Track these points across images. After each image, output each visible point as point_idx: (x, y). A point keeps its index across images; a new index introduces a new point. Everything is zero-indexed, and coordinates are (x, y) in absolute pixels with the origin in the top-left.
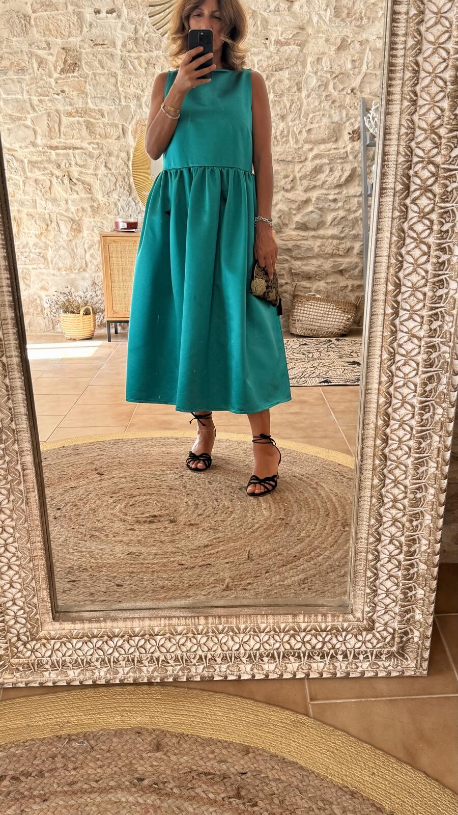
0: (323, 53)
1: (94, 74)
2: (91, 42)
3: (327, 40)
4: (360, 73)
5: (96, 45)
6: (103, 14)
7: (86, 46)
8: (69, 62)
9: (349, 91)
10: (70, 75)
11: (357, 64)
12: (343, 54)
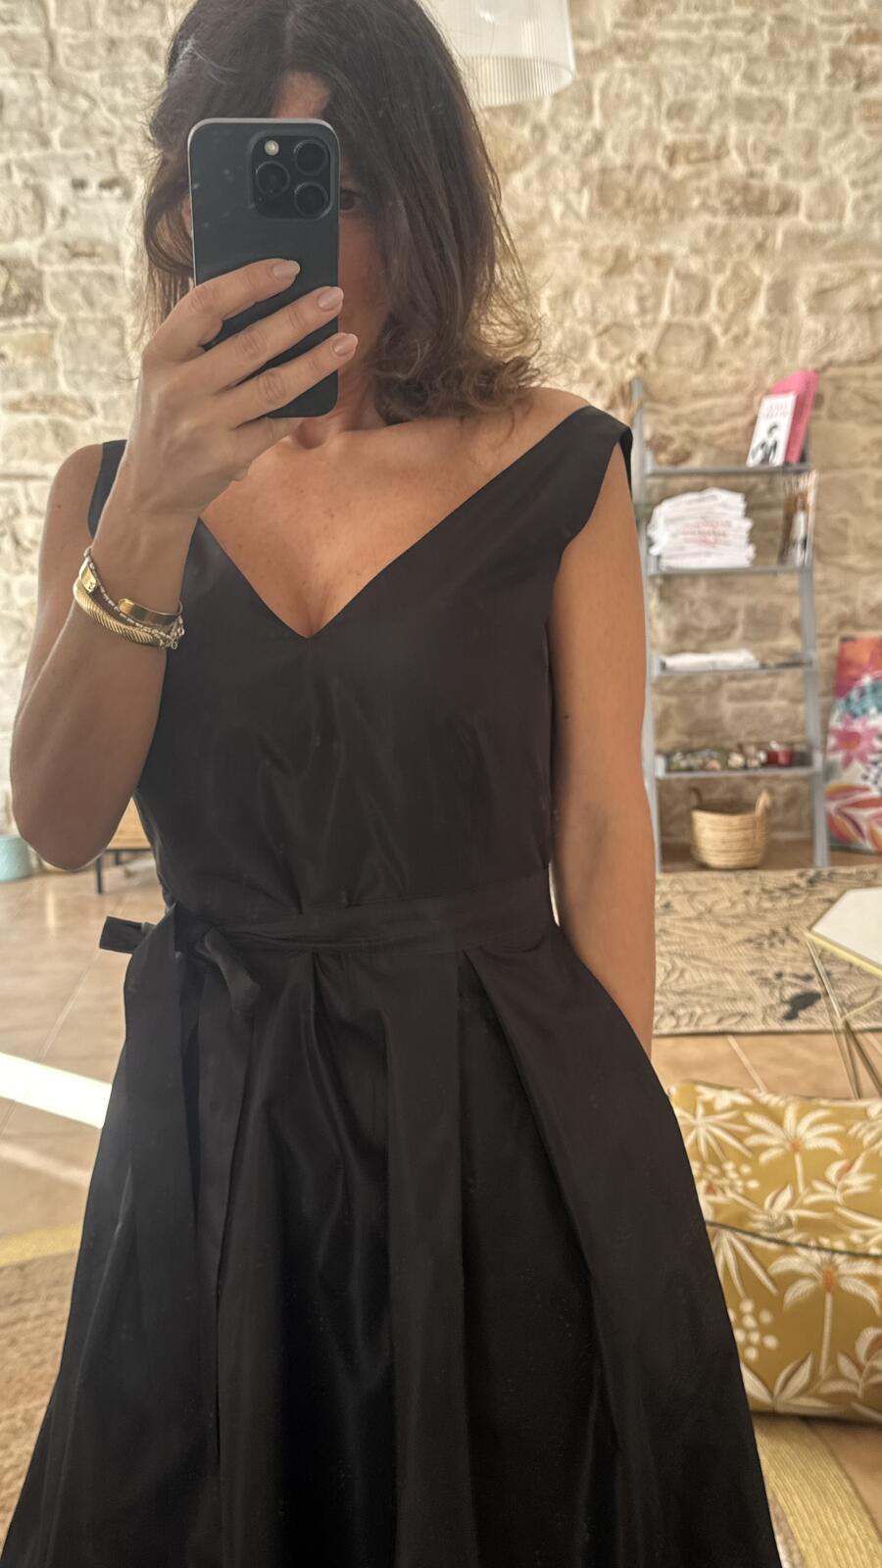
0: (577, 281)
1: (73, 322)
2: (66, 252)
3: (584, 254)
4: (654, 323)
5: (76, 255)
6: (92, 190)
7: (53, 257)
8: (15, 290)
9: (633, 360)
10: (17, 321)
11: (649, 303)
12: (617, 281)
